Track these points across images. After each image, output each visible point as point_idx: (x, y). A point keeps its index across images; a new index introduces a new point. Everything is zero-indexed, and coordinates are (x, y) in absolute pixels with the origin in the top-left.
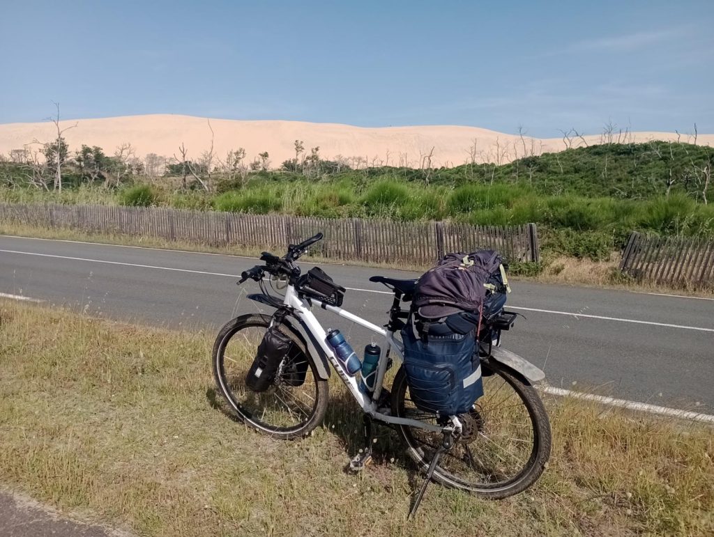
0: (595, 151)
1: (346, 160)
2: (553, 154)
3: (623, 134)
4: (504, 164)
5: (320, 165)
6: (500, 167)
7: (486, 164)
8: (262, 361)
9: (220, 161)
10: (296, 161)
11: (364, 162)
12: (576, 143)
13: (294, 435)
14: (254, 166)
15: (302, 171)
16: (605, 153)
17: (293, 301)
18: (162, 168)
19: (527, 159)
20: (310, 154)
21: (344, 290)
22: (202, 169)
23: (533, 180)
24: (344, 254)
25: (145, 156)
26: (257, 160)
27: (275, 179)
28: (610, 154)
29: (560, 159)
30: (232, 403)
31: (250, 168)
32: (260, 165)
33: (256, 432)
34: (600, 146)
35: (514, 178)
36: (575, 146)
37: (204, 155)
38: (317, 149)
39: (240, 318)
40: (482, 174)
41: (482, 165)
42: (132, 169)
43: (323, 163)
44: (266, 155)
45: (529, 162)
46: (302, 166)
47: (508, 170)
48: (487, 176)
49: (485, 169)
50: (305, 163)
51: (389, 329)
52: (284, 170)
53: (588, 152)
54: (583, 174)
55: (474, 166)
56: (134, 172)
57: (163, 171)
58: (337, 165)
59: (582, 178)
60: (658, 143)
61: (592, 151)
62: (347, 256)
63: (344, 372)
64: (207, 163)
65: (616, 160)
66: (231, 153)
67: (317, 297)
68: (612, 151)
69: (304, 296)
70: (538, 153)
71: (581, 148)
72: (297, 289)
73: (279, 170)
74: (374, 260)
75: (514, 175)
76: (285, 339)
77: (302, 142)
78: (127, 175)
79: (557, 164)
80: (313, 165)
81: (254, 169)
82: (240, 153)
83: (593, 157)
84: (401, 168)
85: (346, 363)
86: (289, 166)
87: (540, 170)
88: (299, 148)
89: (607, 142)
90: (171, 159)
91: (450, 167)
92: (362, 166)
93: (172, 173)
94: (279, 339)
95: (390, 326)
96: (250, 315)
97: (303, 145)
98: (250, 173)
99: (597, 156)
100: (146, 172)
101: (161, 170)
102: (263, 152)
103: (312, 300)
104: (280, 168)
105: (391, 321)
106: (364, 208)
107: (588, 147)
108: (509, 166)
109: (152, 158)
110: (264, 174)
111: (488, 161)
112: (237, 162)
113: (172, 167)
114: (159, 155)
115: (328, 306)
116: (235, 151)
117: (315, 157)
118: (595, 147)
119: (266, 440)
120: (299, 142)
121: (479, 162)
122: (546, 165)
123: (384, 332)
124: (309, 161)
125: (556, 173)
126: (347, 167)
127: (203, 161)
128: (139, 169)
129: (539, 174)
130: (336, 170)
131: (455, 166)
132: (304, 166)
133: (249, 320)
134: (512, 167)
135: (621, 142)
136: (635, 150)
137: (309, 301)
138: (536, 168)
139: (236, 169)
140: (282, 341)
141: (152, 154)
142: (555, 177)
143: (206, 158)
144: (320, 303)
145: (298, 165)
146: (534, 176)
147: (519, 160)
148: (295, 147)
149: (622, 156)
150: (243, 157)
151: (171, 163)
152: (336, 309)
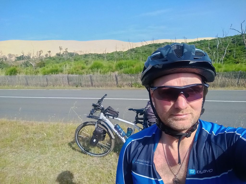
0: (150, 46)
1: (77, 52)
2: (139, 47)
3: (157, 40)
4: (125, 51)
5: (68, 54)
6: (124, 52)
7: (120, 51)
8: (96, 137)
9: (34, 55)
10: (60, 53)
11: (83, 52)
12: (145, 44)
13: (104, 155)
14: (46, 55)
15: (63, 56)
16: (153, 46)
17: (103, 117)
18: (14, 58)
19: (132, 49)
20: (65, 51)
21: (118, 112)
22: (29, 58)
23: (134, 55)
24: (87, 85)
25: (7, 55)
26: (47, 53)
27: (54, 59)
28: (154, 46)
29: (141, 49)
30: (82, 149)
31: (45, 56)
32: (48, 55)
33: (91, 156)
34: (151, 44)
35: (129, 55)
36: (144, 45)
37: (28, 53)
38: (67, 49)
39: (84, 123)
40: (119, 54)
41: (119, 52)
42: (3, 59)
43: (70, 53)
44: (50, 52)
45: (132, 50)
46: (62, 54)
47: (127, 53)
48: (121, 55)
49: (120, 53)
50: (63, 53)
51: (135, 123)
52: (57, 56)
53: (148, 46)
54: (147, 53)
55: (117, 52)
56: (4, 60)
57: (14, 59)
58: (74, 53)
59: (147, 54)
60: (166, 43)
61: (149, 46)
62: (88, 86)
63: (121, 136)
64: (30, 56)
65: (156, 48)
66: (38, 52)
67: (111, 116)
68: (155, 45)
69: (107, 116)
70: (134, 47)
71: (146, 45)
72: (104, 113)
73: (55, 56)
74: (97, 87)
75: (128, 54)
76: (102, 129)
77: (62, 47)
78: (2, 62)
79: (140, 50)
80: (66, 54)
81: (46, 56)
82: (41, 52)
83: (150, 48)
84: (95, 54)
85: (122, 134)
86: (58, 55)
87: (136, 52)
88: (61, 49)
89: (153, 43)
90: (17, 55)
91: (110, 53)
92: (82, 54)
93: (17, 59)
94: (100, 130)
95: (135, 122)
96: (88, 122)
97: (62, 48)
98: (45, 58)
99: (150, 47)
100: (8, 60)
101: (13, 59)
102: (49, 51)
103: (109, 117)
104: (55, 55)
105: (136, 121)
106: (90, 70)
107: (148, 45)
108: (126, 52)
109: (10, 55)
110: (50, 58)
111: (121, 50)
112: (40, 54)
113: (17, 58)
114: (12, 54)
115: (115, 118)
116: (39, 51)
117: (66, 52)
118: (150, 44)
119: (95, 159)
120: (61, 47)
121: (118, 51)
122: (137, 51)
123: (133, 124)
124: (65, 53)
125: (140, 53)
126: (78, 54)
127: (28, 55)
128: (6, 59)
129: (135, 54)
130: (74, 55)
131: (111, 52)
132: (63, 55)
133: (88, 124)
134: (128, 52)
135: (156, 43)
136: (160, 45)
137: (108, 117)
138: (134, 52)
139: (40, 57)
140: (102, 130)
141: (10, 54)
142: (140, 54)
143: (29, 54)
144: (112, 117)
145: (61, 54)
146: (134, 54)
147: (129, 50)
148: (59, 48)
149: (157, 47)
150: (42, 53)
151: (17, 56)
152: (117, 118)
